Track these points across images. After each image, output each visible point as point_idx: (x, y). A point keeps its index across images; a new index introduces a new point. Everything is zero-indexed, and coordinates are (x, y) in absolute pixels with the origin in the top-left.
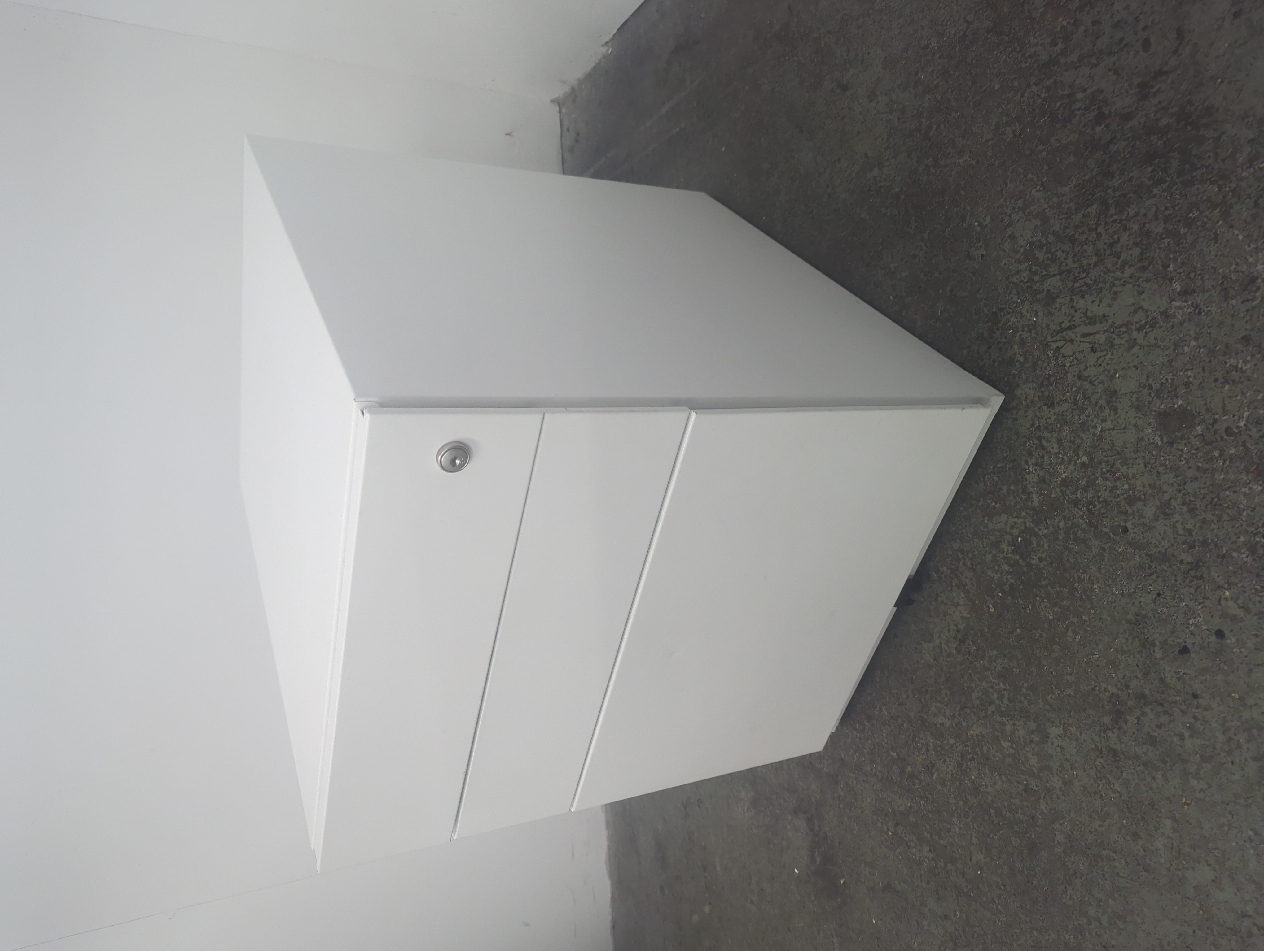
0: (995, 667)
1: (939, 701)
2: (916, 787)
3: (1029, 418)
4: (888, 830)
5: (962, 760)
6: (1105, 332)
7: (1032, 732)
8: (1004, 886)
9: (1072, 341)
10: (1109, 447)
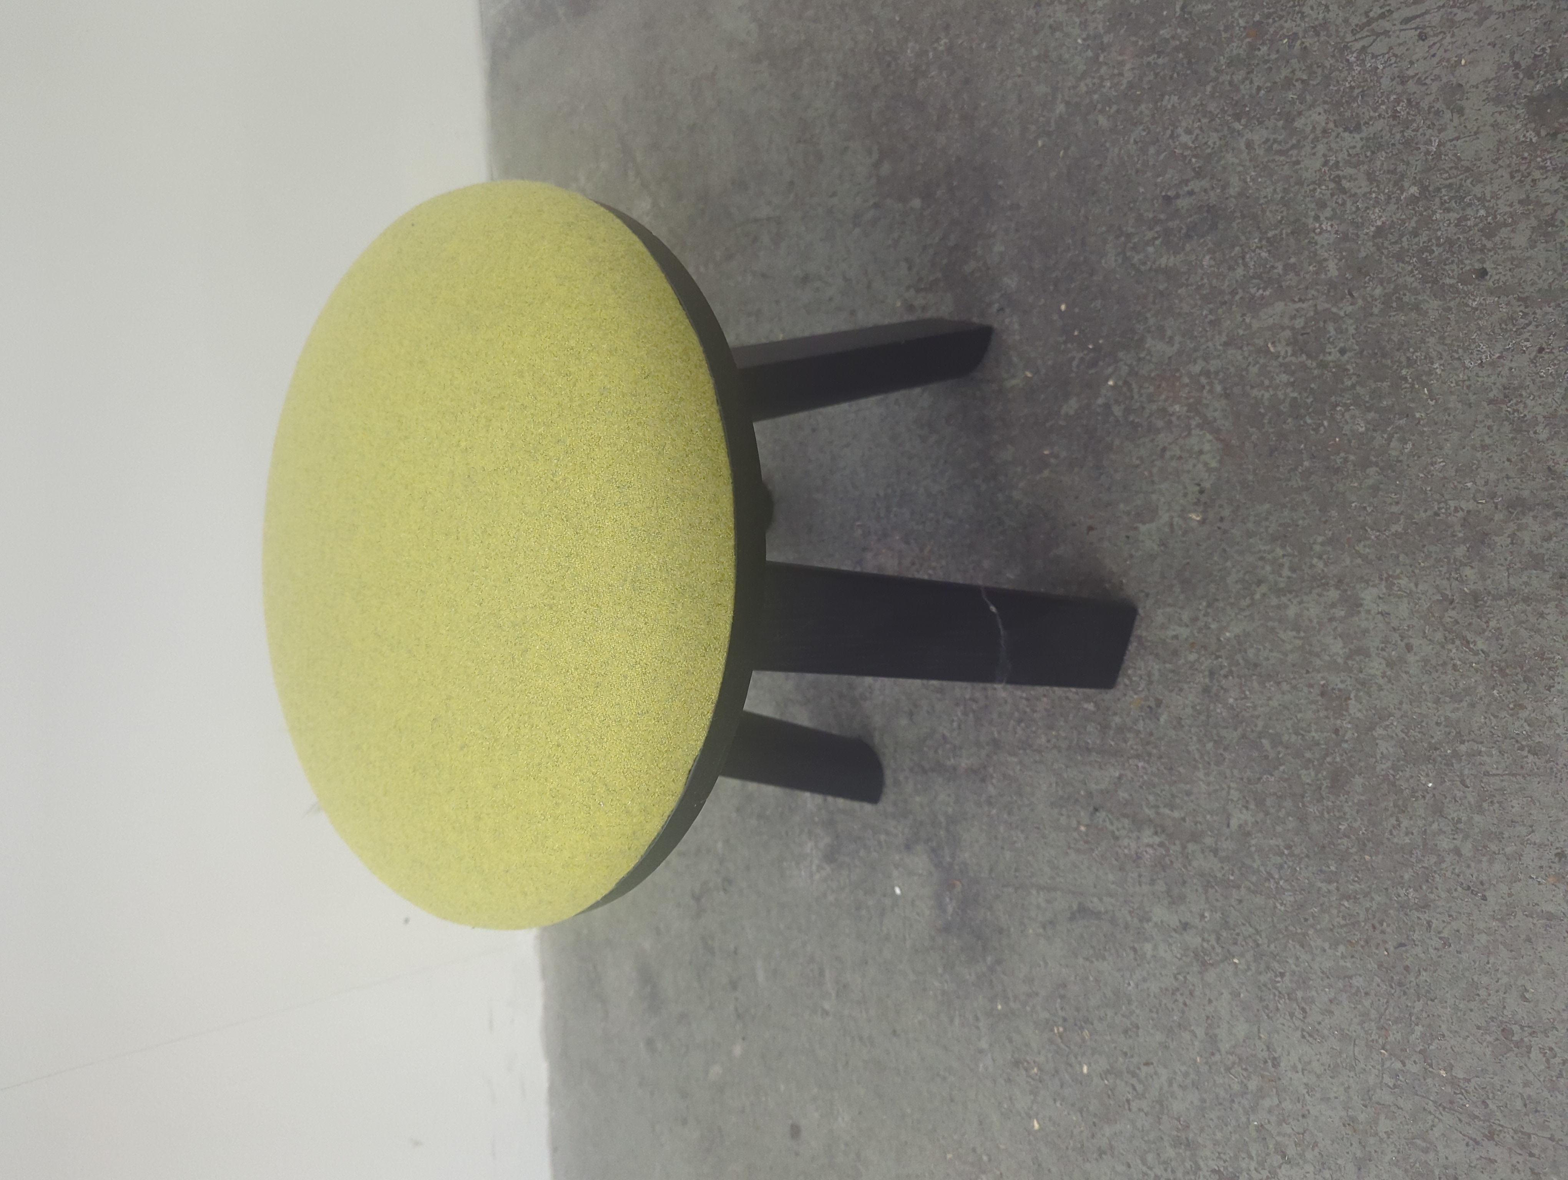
0: (1267, 527)
1: (1170, 605)
2: (1129, 744)
3: (1320, 154)
4: (1079, 823)
5: (1211, 681)
7: (1333, 605)
8: (1289, 847)
9: (1386, 33)
10: (1453, 165)
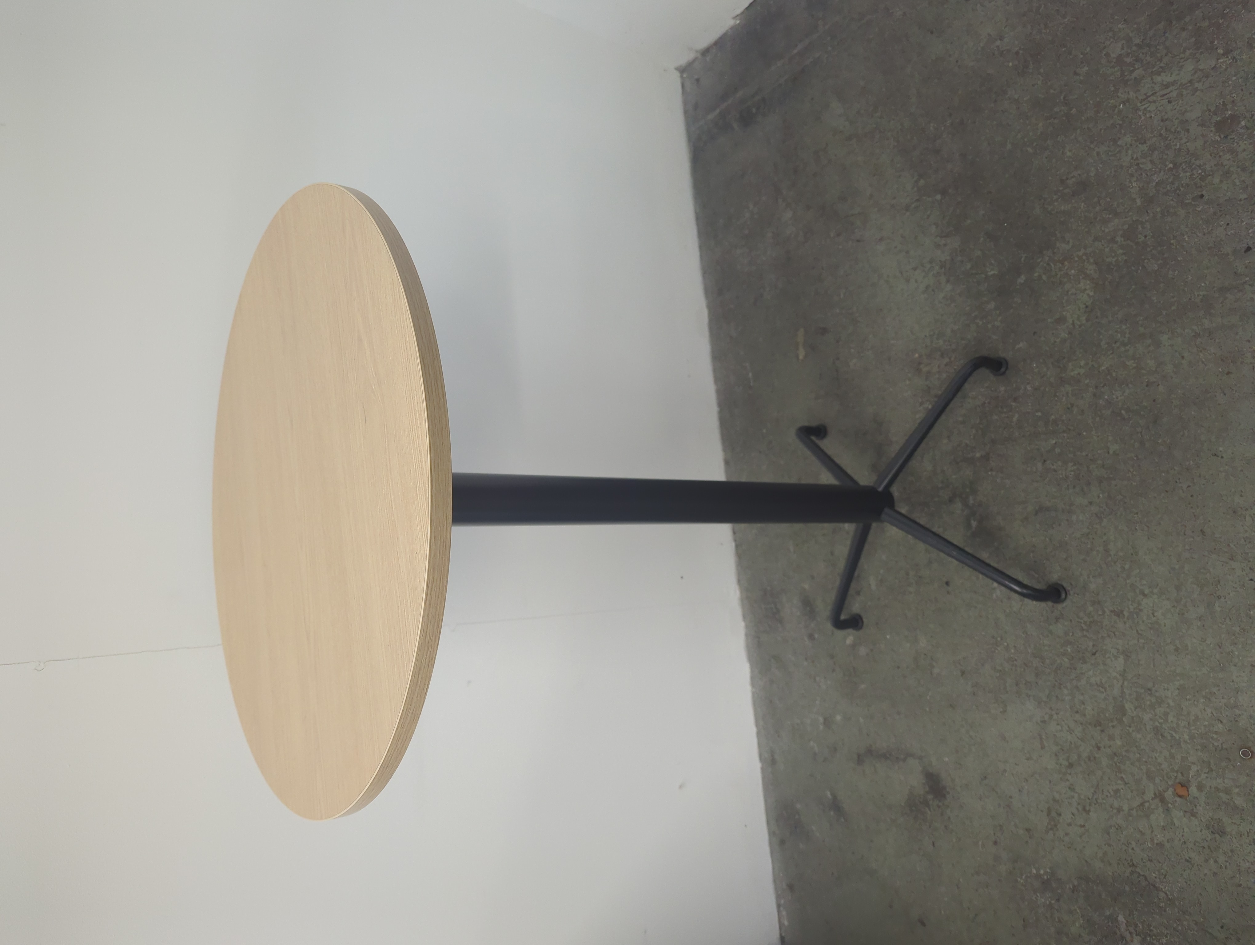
0: (1118, 317)
1: (1074, 360)
2: (1059, 427)
4: (1037, 469)
6: (1176, 89)
8: (1136, 456)
9: (1154, 102)
10: (1187, 153)
